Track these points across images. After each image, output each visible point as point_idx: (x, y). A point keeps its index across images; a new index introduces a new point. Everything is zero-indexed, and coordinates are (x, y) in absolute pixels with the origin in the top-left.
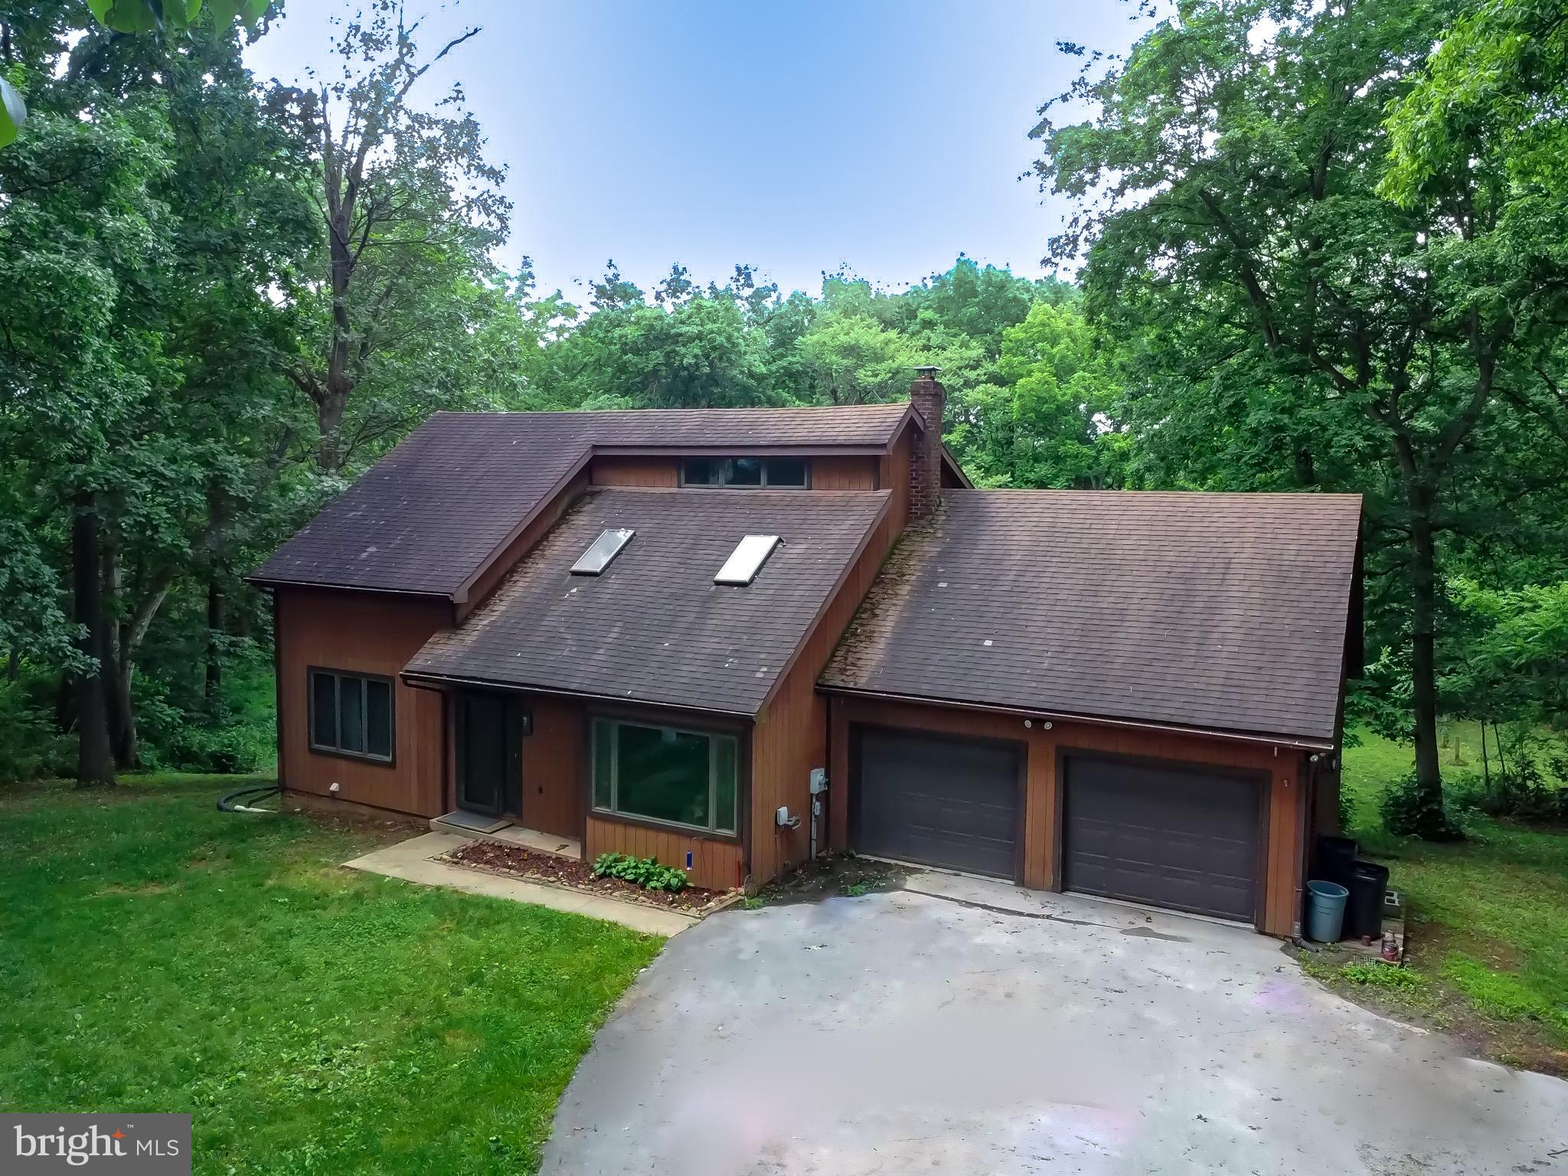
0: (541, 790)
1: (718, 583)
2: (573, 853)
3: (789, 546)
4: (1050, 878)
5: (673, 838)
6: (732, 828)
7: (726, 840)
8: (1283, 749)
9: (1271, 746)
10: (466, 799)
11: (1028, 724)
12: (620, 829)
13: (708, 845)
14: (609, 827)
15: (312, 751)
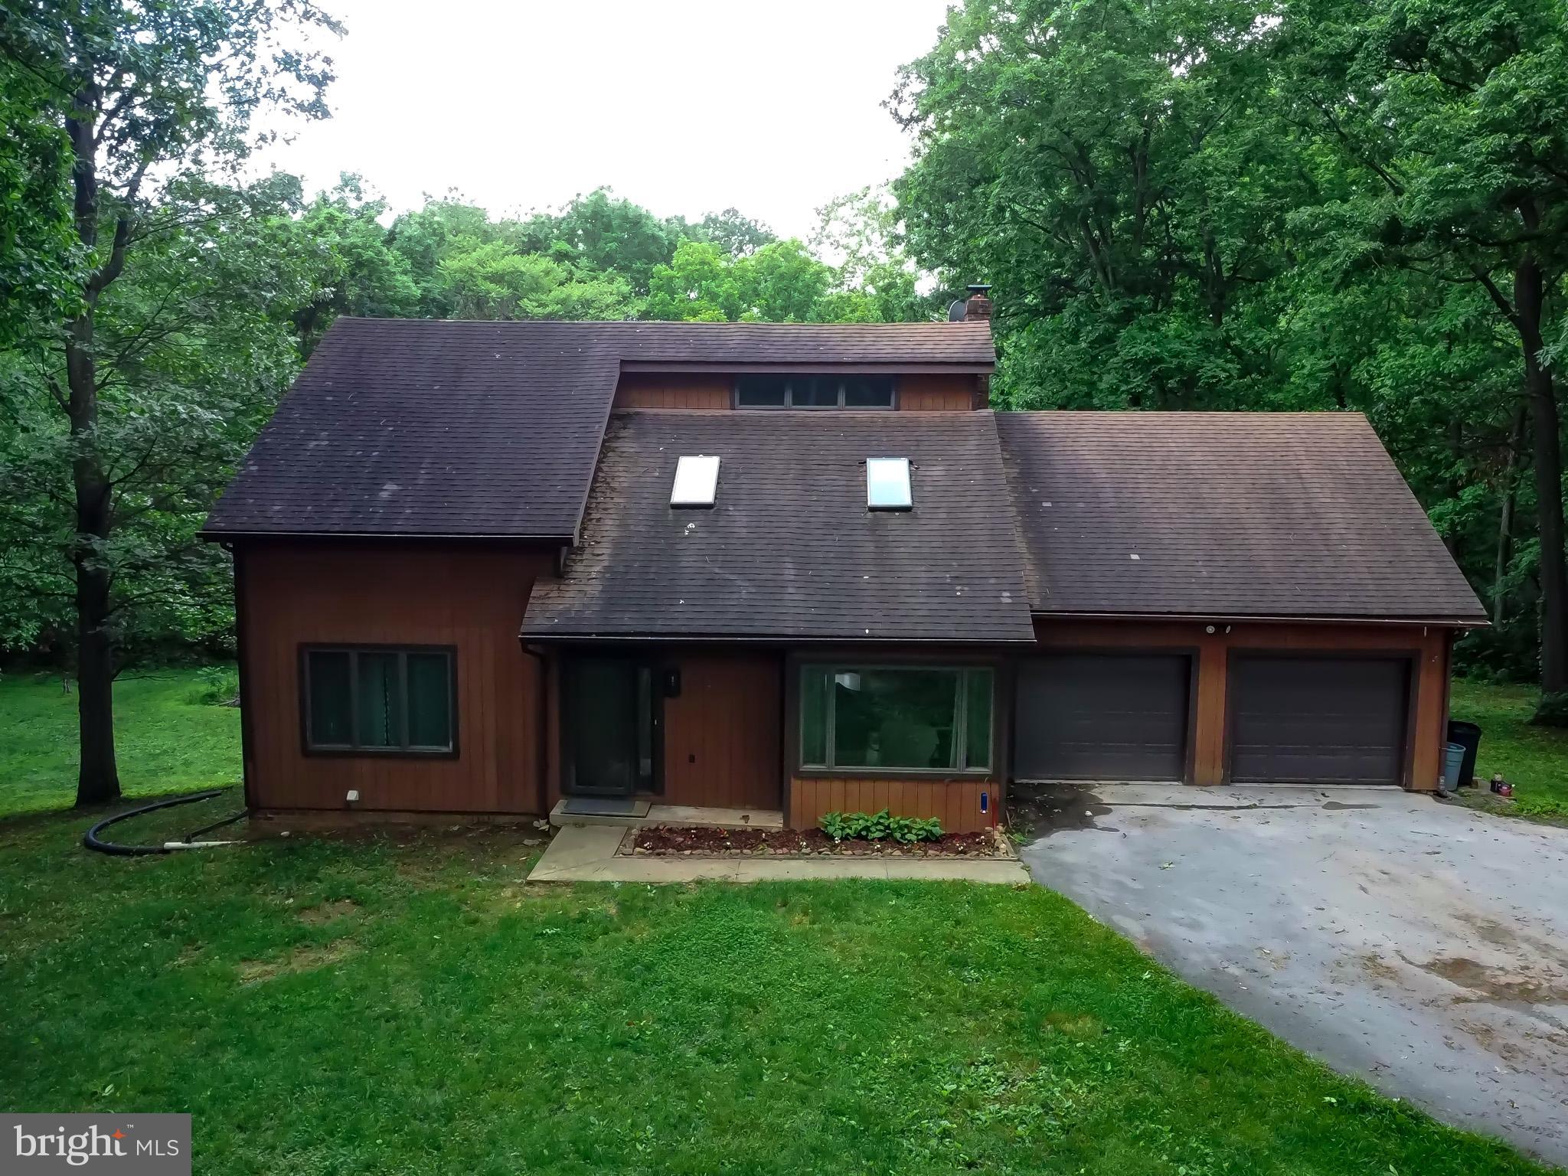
0: (692, 759)
1: (873, 509)
2: (772, 822)
3: (922, 468)
4: (1219, 772)
5: (911, 786)
6: (985, 765)
7: (978, 779)
8: (1431, 628)
9: (1420, 627)
10: (578, 783)
11: (1210, 630)
12: (837, 786)
13: (955, 786)
14: (823, 786)
15: (307, 753)
